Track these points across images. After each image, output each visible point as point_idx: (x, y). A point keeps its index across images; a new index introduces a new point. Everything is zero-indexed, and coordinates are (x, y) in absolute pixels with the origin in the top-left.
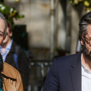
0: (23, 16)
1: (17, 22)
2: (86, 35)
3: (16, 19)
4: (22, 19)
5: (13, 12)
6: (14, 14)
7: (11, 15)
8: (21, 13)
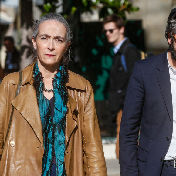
0: (138, 9)
1: (129, 16)
2: (174, 35)
3: (129, 13)
4: (136, 13)
5: (124, 4)
6: (125, 7)
7: (122, 8)
8: (135, 5)
